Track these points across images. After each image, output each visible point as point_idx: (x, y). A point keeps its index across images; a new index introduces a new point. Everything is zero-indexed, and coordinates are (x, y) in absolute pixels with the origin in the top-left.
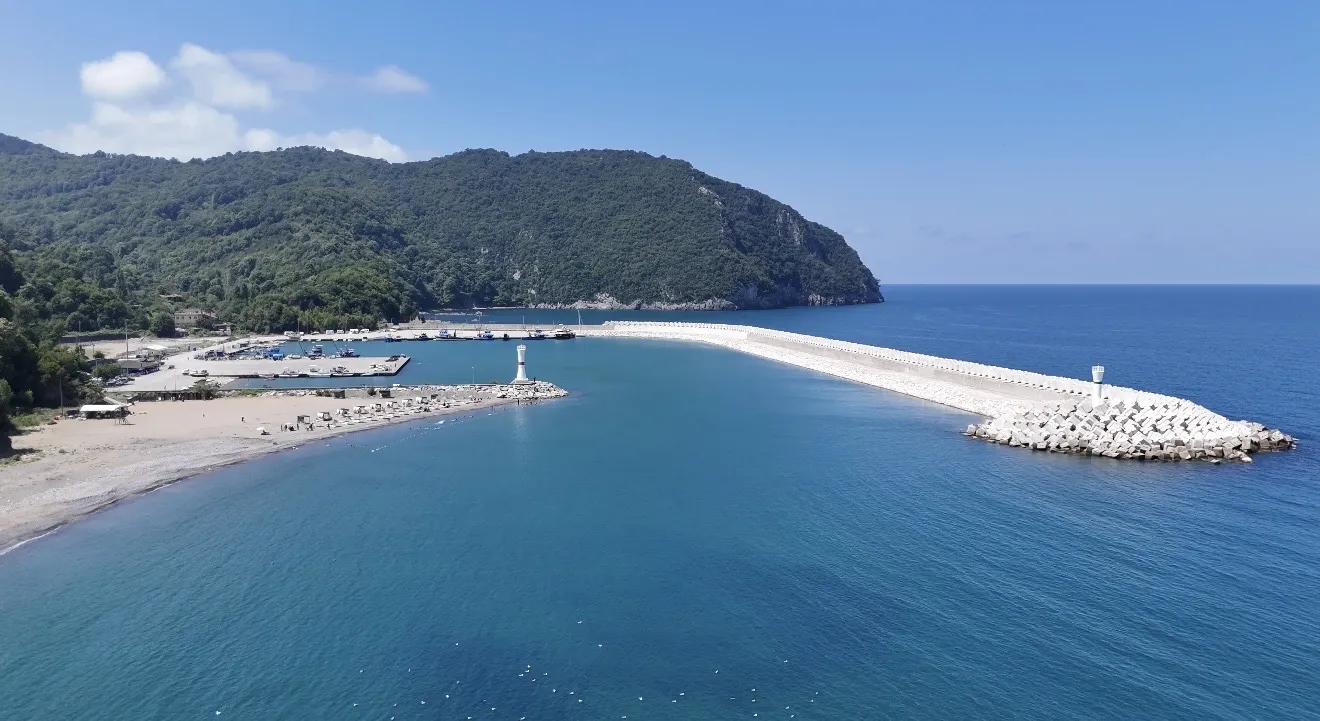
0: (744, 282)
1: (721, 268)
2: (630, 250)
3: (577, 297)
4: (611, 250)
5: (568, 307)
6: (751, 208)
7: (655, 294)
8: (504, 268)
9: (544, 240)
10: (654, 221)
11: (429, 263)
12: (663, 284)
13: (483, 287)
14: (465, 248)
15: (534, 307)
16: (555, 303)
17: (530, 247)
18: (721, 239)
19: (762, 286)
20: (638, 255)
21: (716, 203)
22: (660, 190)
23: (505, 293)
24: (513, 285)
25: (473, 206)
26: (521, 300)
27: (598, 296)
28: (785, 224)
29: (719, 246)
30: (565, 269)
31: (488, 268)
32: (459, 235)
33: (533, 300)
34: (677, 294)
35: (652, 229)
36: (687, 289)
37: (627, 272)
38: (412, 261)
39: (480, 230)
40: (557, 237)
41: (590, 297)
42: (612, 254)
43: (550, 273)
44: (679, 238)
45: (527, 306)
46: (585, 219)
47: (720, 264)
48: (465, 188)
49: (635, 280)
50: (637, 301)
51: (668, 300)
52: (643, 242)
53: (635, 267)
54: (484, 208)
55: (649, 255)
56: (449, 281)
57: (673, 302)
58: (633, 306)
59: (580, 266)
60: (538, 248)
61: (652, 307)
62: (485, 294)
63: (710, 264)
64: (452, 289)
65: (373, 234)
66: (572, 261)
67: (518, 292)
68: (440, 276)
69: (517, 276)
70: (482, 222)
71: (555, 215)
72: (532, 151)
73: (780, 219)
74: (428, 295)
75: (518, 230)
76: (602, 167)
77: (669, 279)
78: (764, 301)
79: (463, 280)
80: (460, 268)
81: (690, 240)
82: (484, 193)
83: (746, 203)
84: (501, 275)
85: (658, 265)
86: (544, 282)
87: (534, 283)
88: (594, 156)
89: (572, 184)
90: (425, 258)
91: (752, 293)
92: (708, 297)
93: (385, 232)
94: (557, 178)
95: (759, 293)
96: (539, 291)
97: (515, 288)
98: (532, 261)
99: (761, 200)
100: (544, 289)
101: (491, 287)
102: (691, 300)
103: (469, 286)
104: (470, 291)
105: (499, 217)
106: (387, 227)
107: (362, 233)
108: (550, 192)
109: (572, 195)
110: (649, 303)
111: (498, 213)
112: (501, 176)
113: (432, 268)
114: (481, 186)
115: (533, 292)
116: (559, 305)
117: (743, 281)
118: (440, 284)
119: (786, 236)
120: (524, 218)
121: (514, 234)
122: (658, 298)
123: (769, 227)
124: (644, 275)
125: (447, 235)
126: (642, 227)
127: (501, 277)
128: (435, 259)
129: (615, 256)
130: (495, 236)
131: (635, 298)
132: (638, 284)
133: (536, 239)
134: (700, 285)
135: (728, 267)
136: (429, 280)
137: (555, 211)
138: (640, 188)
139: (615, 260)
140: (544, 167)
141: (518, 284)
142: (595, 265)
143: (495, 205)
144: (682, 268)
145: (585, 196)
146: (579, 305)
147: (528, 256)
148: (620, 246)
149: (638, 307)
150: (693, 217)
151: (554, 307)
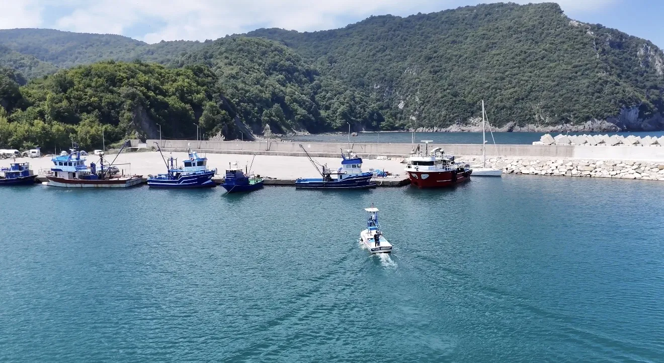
0: (626, 103)
1: (600, 91)
2: (503, 79)
3: (452, 121)
4: (484, 79)
5: (443, 130)
6: (612, 44)
7: (528, 117)
8: (392, 100)
9: (425, 75)
10: (525, 53)
11: (329, 95)
12: (536, 107)
13: (371, 115)
14: (362, 85)
15: (413, 131)
16: (432, 127)
17: (413, 81)
18: (598, 64)
19: (643, 108)
20: (510, 82)
21: (589, 33)
22: (530, 27)
23: (391, 119)
24: (398, 113)
25: (371, 54)
26: (403, 125)
27: (471, 120)
28: (646, 56)
29: (596, 70)
30: (442, 97)
31: (378, 100)
32: (358, 75)
33: (413, 125)
34: (552, 115)
35: (524, 59)
36: (563, 111)
37: (499, 98)
38: (316, 93)
39: (374, 71)
40: (436, 72)
41: (465, 121)
42: (486, 82)
43: (428, 102)
44: (552, 65)
45: (408, 130)
46: (461, 56)
47: (598, 86)
48: (367, 41)
49: (508, 105)
50: (510, 124)
51: (542, 123)
52: (515, 71)
53: (506, 93)
54: (379, 55)
55: (522, 82)
56: (342, 108)
57: (548, 124)
58: (505, 128)
59: (455, 95)
60: (420, 81)
61: (525, 129)
62: (373, 120)
63: (588, 87)
64: (344, 115)
65: (284, 70)
66: (448, 91)
67: (401, 118)
68: (336, 105)
69: (401, 106)
70: (377, 65)
71: (435, 55)
72: (420, 13)
73: (641, 52)
74: (322, 120)
75: (404, 69)
76: (475, 17)
77: (542, 103)
78: (645, 124)
79: (355, 108)
80: (353, 99)
81: (564, 66)
82: (380, 44)
83: (608, 40)
84: (388, 105)
85: (531, 91)
86: (423, 109)
87: (415, 111)
88: (469, 10)
89: (450, 31)
90: (326, 90)
91: (633, 115)
92: (587, 119)
93: (298, 71)
94: (438, 28)
95: (641, 115)
96: (419, 117)
97: (399, 115)
98: (414, 93)
99: (622, 36)
100: (423, 115)
101: (379, 115)
102: (568, 121)
103: (360, 113)
104: (360, 117)
105: (390, 60)
106: (300, 68)
107: (275, 69)
108: (432, 39)
109: (450, 39)
110: (521, 126)
111: (389, 57)
112: (394, 31)
113: (330, 99)
114: (379, 39)
115: (414, 118)
116: (435, 129)
117: (624, 103)
118: (334, 112)
119: (648, 66)
120: (409, 59)
121: (401, 73)
122: (531, 120)
123: (630, 59)
124: (518, 100)
125: (350, 77)
126: (513, 58)
127: (388, 107)
128: (334, 92)
129: (488, 85)
130: (385, 75)
131: (508, 121)
132: (511, 108)
133: (418, 74)
134: (577, 107)
135: (607, 89)
136: (327, 108)
137: (435, 52)
138: (510, 28)
139: (488, 88)
140: (428, 22)
141: (402, 112)
142: (469, 93)
143: (387, 52)
144: (556, 92)
145: (460, 39)
146: (454, 128)
147: (411, 89)
148: (493, 75)
149: (511, 130)
150: (565, 46)
151: (431, 131)
